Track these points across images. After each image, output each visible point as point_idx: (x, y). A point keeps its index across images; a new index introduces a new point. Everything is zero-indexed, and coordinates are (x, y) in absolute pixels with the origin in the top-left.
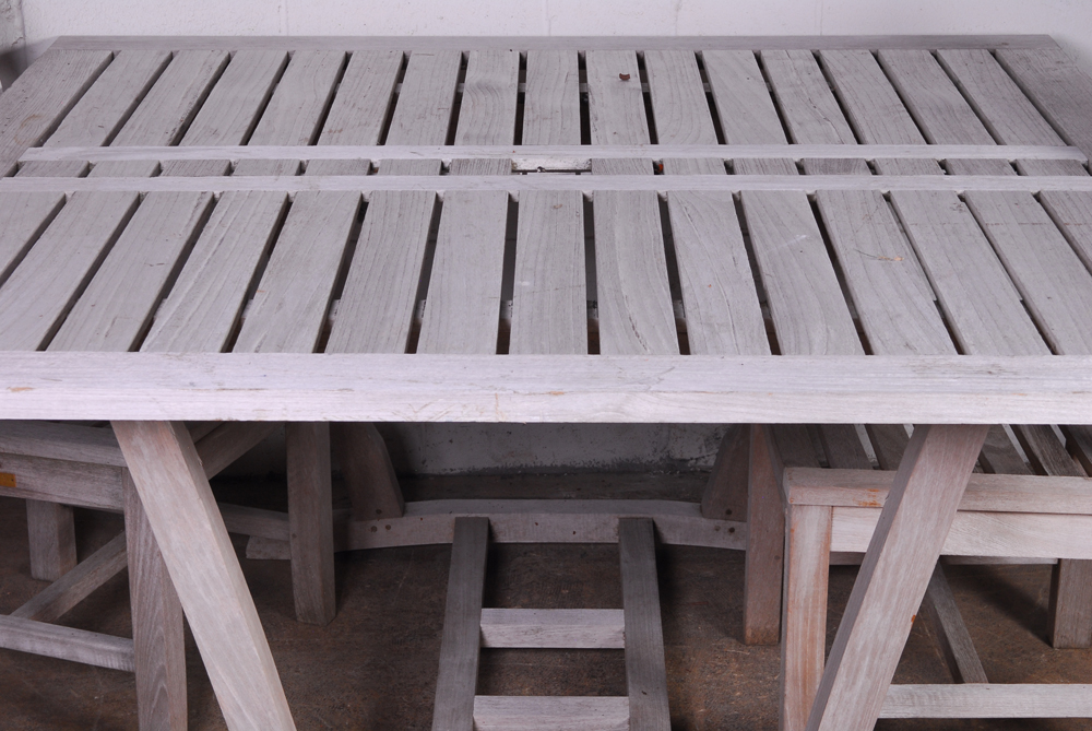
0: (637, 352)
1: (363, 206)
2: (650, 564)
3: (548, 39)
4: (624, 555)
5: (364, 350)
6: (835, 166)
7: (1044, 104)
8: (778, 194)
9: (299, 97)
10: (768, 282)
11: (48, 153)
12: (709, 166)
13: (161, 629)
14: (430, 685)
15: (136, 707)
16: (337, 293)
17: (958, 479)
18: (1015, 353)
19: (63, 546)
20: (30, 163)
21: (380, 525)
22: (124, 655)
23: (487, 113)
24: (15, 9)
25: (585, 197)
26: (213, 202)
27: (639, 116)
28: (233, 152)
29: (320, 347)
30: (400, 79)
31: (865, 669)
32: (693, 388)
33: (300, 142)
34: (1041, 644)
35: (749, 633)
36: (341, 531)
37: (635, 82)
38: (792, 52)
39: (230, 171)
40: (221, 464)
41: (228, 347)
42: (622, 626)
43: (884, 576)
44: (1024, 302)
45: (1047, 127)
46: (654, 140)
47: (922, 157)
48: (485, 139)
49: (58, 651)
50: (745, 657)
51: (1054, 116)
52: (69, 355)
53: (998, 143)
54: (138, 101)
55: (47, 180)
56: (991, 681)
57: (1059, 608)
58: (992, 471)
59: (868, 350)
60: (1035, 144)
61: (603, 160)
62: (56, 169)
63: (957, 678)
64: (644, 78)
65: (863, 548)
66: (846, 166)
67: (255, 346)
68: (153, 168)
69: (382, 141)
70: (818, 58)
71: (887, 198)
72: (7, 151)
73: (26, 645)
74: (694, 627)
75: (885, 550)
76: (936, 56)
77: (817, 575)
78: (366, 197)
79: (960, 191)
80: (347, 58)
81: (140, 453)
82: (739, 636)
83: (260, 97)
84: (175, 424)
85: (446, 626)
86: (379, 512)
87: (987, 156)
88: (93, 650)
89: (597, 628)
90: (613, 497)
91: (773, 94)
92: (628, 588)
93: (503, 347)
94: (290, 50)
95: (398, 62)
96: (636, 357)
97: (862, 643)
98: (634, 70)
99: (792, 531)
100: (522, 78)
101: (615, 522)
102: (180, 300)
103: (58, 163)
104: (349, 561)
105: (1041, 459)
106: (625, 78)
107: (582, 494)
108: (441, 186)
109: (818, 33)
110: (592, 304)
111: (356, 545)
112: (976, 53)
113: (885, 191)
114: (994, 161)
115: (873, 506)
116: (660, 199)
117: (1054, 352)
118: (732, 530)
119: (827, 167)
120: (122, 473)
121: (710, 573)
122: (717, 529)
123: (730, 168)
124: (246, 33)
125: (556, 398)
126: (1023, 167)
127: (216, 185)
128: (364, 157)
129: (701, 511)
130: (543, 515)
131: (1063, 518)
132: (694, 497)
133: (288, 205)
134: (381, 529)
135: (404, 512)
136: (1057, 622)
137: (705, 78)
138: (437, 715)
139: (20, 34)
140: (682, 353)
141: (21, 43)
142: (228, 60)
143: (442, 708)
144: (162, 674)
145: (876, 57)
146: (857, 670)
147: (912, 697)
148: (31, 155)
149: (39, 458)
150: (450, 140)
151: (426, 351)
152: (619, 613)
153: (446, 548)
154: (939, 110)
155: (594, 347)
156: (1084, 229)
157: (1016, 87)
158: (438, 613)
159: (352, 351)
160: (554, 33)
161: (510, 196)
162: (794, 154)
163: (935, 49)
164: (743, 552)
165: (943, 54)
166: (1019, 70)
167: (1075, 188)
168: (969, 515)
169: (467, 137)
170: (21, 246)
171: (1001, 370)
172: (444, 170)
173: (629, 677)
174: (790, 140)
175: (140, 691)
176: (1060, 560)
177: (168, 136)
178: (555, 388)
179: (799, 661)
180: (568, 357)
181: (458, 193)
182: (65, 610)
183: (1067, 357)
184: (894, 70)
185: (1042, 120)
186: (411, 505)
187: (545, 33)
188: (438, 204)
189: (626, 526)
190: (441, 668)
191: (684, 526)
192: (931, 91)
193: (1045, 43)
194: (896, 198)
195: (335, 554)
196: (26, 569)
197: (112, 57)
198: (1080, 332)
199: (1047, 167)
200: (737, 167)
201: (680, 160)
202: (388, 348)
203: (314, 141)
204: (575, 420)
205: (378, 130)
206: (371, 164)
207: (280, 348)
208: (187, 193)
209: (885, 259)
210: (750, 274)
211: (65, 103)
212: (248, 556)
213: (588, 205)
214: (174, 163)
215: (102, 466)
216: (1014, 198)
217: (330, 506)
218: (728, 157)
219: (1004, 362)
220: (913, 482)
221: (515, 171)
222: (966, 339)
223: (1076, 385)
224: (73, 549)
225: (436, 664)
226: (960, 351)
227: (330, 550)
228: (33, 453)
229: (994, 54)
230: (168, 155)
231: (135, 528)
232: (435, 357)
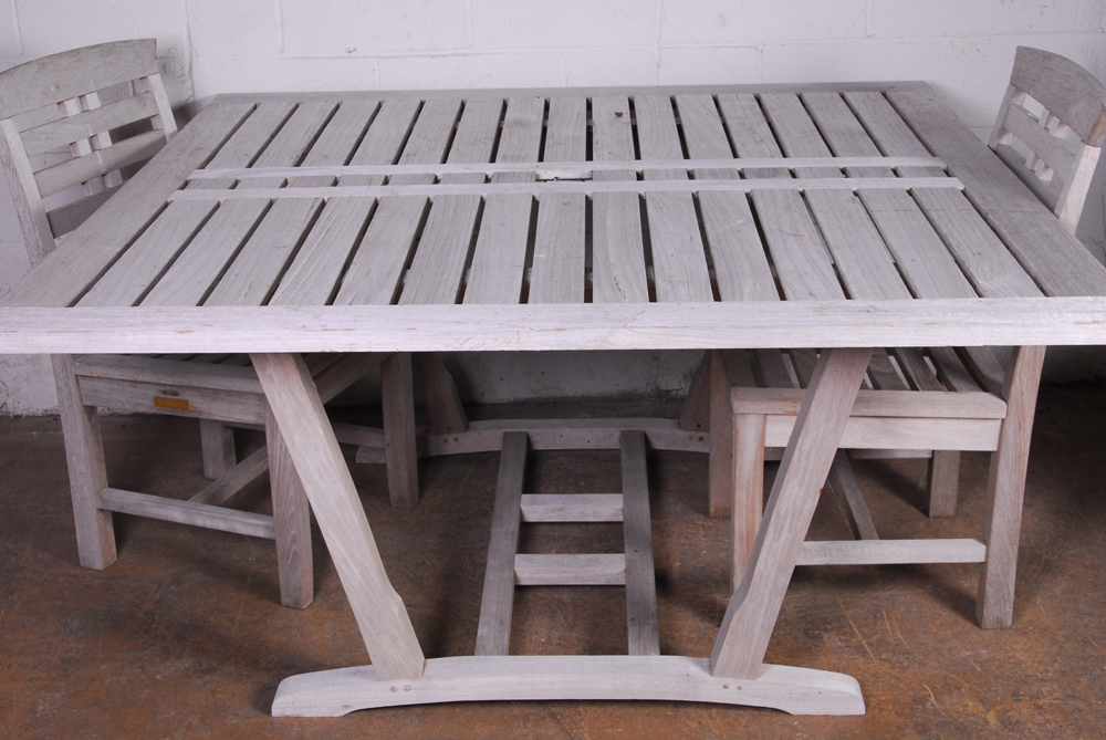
0: (619, 301)
1: (429, 205)
2: (642, 462)
3: (567, 89)
4: (624, 456)
5: (426, 302)
6: (766, 173)
7: (918, 128)
8: (724, 192)
9: (387, 132)
10: (714, 252)
11: (208, 173)
12: (676, 174)
13: (293, 508)
14: (485, 548)
15: (277, 565)
16: (408, 265)
17: (851, 390)
18: (886, 297)
19: (226, 456)
20: (195, 180)
21: (450, 438)
22: (268, 527)
23: (519, 141)
24: (187, 76)
25: (587, 197)
26: (323, 204)
27: (628, 141)
28: (338, 170)
29: (395, 300)
30: (459, 118)
31: (787, 527)
32: (657, 325)
33: (386, 163)
34: (919, 515)
35: (712, 510)
36: (422, 442)
37: (627, 117)
38: (740, 96)
39: (335, 183)
40: (333, 392)
41: (331, 301)
42: (621, 506)
43: (799, 461)
44: (896, 264)
45: (920, 144)
46: (638, 157)
47: (829, 165)
48: (518, 158)
49: (222, 526)
50: (710, 527)
51: (924, 136)
52: (218, 308)
53: (884, 155)
54: (273, 137)
55: (207, 191)
56: (881, 538)
57: (933, 488)
58: (880, 389)
59: (783, 297)
60: (910, 155)
61: (600, 172)
62: (213, 184)
63: (858, 537)
64: (633, 115)
65: (784, 444)
66: (774, 173)
67: (349, 301)
68: (282, 181)
69: (444, 161)
70: (758, 100)
71: (803, 194)
72: (180, 172)
73: (200, 522)
74: (673, 506)
75: (799, 441)
76: (843, 97)
77: (755, 464)
78: (432, 199)
79: (854, 189)
80: (422, 104)
81: (272, 379)
82: (706, 513)
83: (359, 133)
84: (293, 354)
85: (496, 507)
86: (449, 428)
87: (875, 165)
88: (245, 523)
89: (603, 507)
90: (617, 416)
91: (725, 125)
92: (626, 479)
93: (524, 299)
94: (381, 100)
95: (457, 107)
96: (618, 304)
97: (784, 508)
98: (626, 109)
99: (737, 432)
100: (546, 116)
101: (618, 434)
102: (298, 271)
103: (215, 180)
104: (428, 464)
105: (915, 380)
106: (619, 115)
107: (594, 414)
108: (485, 190)
109: (759, 82)
110: (588, 270)
111: (433, 453)
112: (872, 94)
113: (801, 190)
114: (879, 168)
115: (794, 414)
116: (641, 197)
117: (914, 297)
118: (701, 439)
119: (761, 174)
120: (262, 397)
121: (686, 469)
122: (691, 438)
123: (691, 176)
124: (350, 89)
125: (560, 333)
126: (900, 171)
127: (325, 192)
128: (431, 172)
129: (679, 426)
130: (566, 430)
131: (930, 421)
132: (675, 416)
133: (376, 205)
134: (451, 440)
135: (467, 429)
136: (932, 499)
137: (677, 114)
138: (488, 567)
139: (191, 93)
140: (650, 301)
141: (191, 100)
142: (338, 107)
143: (492, 563)
144: (294, 540)
145: (800, 98)
146: (782, 528)
147: (825, 550)
148: (196, 175)
149: (205, 389)
150: (493, 160)
151: (469, 302)
152: (620, 496)
153: (498, 453)
154: (843, 134)
155: (588, 298)
156: (941, 213)
157: (899, 118)
158: (491, 498)
159: (417, 303)
160: (571, 85)
161: (534, 197)
162: (738, 165)
163: (843, 92)
164: (708, 454)
165: (849, 96)
166: (902, 105)
167: (937, 186)
168: (863, 419)
169: (505, 158)
170: (188, 236)
171: (876, 310)
172: (487, 180)
173: (626, 540)
174: (735, 155)
175: (279, 553)
176: (933, 451)
177: (293, 161)
178: (559, 326)
179: (744, 525)
180: (570, 305)
181: (497, 195)
182: (227, 498)
183: (924, 300)
184: (812, 107)
185: (916, 139)
186: (473, 424)
187: (564, 85)
188: (482, 203)
189: (625, 436)
190: (492, 535)
191: (667, 436)
192: (837, 120)
193: (922, 86)
194: (809, 196)
195: (418, 460)
196: (201, 472)
197: (255, 107)
198: (934, 283)
199: (917, 171)
200: (696, 175)
201: (655, 170)
202: (443, 300)
203: (396, 162)
204: (574, 349)
205: (442, 153)
206: (436, 177)
207: (366, 302)
208: (304, 199)
209: (798, 235)
210: (702, 248)
211: (221, 139)
212: (358, 461)
213: (589, 202)
214: (296, 178)
215: (249, 393)
216: (893, 193)
217: (413, 424)
218: (690, 168)
219: (878, 304)
220: (819, 393)
221: (538, 180)
222: (852, 289)
223: (928, 319)
224: (233, 457)
225: (489, 533)
226: (848, 296)
227: (414, 455)
228: (201, 385)
229: (885, 95)
230: (292, 173)
231: (273, 437)
232: (475, 306)
